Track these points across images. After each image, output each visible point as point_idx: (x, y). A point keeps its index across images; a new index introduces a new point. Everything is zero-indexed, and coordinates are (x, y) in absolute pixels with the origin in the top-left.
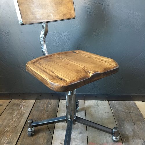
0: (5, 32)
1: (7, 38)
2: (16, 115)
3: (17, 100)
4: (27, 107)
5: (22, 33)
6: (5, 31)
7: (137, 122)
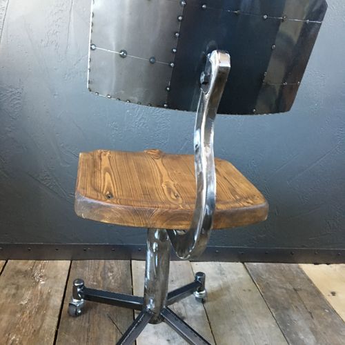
0: (11, 90)
1: (14, 105)
2: (30, 300)
3: (21, 262)
4: (53, 280)
5: (56, 97)
6: (10, 87)
7: (317, 312)
